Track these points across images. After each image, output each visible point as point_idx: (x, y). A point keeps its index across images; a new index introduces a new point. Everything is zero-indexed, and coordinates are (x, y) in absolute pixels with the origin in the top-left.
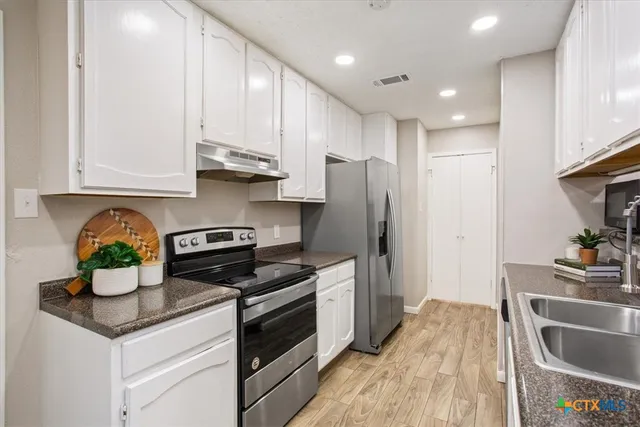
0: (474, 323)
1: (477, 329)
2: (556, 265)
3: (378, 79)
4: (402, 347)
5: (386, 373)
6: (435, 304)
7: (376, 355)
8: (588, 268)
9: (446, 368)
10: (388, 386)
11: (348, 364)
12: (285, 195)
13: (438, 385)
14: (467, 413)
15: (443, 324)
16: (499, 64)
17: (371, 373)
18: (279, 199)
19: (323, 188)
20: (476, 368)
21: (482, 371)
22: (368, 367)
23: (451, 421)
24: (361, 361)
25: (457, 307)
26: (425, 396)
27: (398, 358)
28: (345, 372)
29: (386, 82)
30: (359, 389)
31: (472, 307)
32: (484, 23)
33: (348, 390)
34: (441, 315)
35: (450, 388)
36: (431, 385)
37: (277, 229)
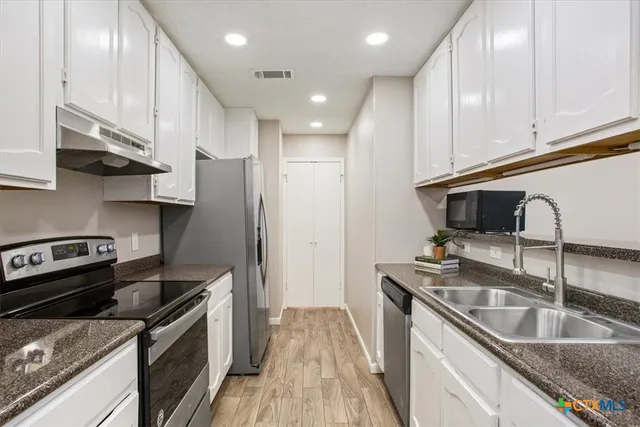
0: (332, 326)
1: (337, 331)
2: (416, 262)
3: (262, 70)
4: (279, 361)
5: (275, 391)
6: (292, 313)
7: (257, 374)
8: (443, 262)
9: (327, 372)
10: (282, 405)
11: (232, 392)
12: (159, 194)
13: (326, 389)
14: (360, 410)
15: (307, 331)
16: (371, 80)
17: (259, 395)
18: (153, 199)
19: (193, 189)
20: (351, 365)
21: (356, 367)
22: (253, 390)
23: (351, 421)
24: (243, 386)
25: (311, 311)
26: (320, 404)
27: (280, 372)
28: (232, 402)
29: (268, 75)
30: (254, 415)
31: (325, 310)
32: (377, 39)
33: (243, 420)
34: (301, 322)
35: (337, 390)
36: (321, 392)
37: (135, 238)
